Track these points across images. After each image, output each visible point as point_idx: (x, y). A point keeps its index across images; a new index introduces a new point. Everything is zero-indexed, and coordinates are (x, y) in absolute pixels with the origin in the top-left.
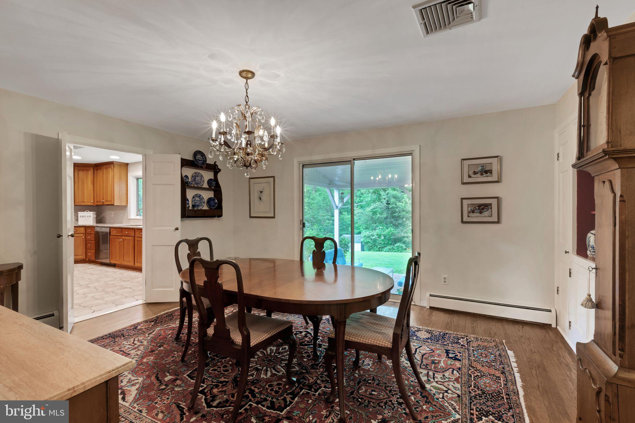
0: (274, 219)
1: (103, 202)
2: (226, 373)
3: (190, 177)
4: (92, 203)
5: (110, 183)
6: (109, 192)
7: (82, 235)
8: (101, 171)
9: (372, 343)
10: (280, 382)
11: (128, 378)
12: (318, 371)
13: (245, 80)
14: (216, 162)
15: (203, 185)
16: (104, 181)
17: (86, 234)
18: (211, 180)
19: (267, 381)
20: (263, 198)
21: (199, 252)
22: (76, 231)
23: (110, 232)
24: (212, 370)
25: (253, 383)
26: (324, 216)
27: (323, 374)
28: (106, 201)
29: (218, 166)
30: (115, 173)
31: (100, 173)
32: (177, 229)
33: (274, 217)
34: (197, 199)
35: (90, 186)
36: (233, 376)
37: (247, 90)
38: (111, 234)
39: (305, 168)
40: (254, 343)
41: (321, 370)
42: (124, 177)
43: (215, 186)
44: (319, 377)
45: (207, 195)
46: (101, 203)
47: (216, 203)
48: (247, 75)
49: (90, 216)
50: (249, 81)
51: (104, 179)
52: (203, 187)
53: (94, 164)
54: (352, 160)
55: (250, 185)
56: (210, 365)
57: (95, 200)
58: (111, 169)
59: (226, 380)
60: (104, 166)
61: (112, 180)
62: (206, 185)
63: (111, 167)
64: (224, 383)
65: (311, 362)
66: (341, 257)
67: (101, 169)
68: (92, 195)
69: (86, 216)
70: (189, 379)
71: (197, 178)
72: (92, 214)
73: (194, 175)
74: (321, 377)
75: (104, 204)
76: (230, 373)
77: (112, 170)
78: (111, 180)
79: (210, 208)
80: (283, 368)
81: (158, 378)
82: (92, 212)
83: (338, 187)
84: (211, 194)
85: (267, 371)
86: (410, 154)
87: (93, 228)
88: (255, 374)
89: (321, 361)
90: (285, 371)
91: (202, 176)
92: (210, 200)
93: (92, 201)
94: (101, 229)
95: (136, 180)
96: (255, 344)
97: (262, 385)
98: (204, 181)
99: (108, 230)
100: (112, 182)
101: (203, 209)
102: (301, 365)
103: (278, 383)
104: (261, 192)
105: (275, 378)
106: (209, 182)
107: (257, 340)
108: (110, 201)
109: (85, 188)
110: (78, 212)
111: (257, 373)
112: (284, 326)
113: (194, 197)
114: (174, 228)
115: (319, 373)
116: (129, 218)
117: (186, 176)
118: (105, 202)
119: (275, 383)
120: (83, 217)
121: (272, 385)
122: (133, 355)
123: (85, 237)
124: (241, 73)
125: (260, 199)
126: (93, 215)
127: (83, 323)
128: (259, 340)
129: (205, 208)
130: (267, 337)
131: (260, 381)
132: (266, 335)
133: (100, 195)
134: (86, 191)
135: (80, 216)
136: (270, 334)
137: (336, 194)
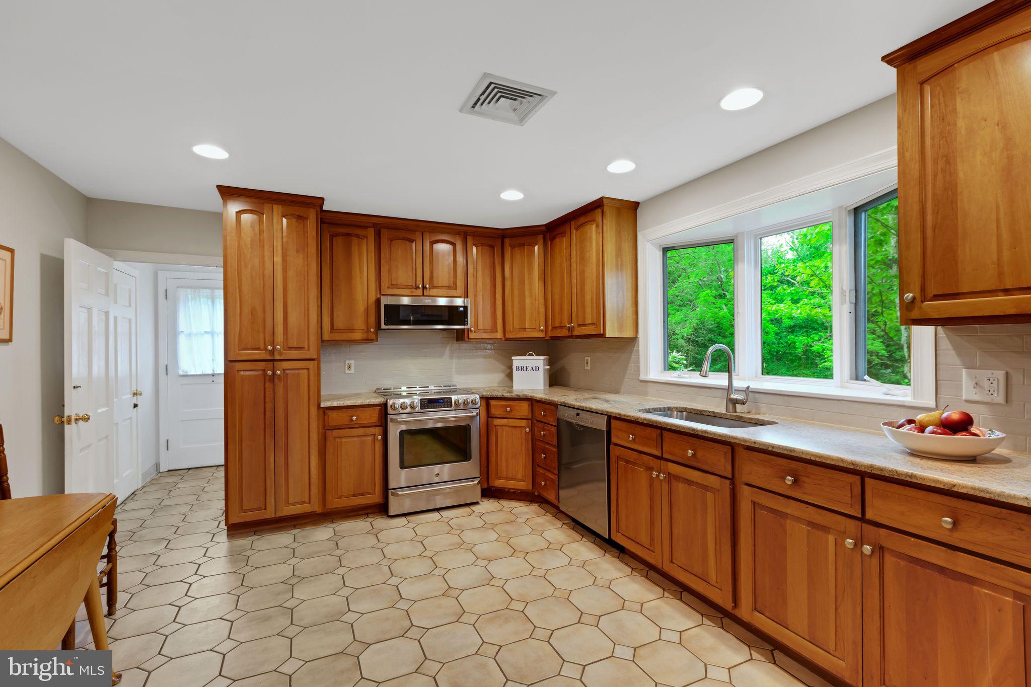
1: (571, 329)
4: (542, 331)
5: (591, 270)
6: (588, 298)
7: (524, 424)
8: (565, 240)
16: (574, 265)
17: (533, 420)
22: (511, 411)
23: (609, 432)
28: (579, 325)
30: (605, 235)
31: (562, 244)
35: (537, 285)
38: (614, 440)
42: (627, 247)
46: (565, 333)
49: (537, 369)
51: (574, 260)
53: (545, 225)
57: (550, 322)
58: (594, 227)
60: (573, 223)
61: (598, 261)
63: (594, 221)
67: (563, 234)
68: (542, 310)
69: (529, 368)
72: (542, 361)
75: (576, 333)
77: (597, 226)
78: (594, 260)
82: (542, 357)
87: (553, 408)
93: (542, 328)
94: (578, 414)
95: (659, 254)
99: (601, 424)
100: (598, 265)
108: (593, 324)
109: (527, 293)
110: (513, 358)
116: (642, 377)
118: (576, 327)
120: (522, 369)
123: (532, 430)
126: (544, 365)
133: (561, 309)
134: (528, 301)
135: (517, 368)
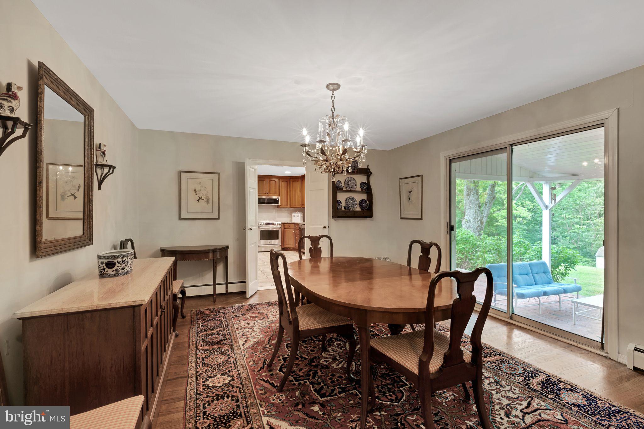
0: (420, 220)
2: (311, 352)
3: (343, 182)
7: (293, 230)
9: (401, 362)
10: (343, 376)
11: (256, 333)
12: (385, 381)
13: (331, 92)
14: (368, 166)
15: (355, 188)
17: (295, 229)
18: (363, 183)
19: (335, 370)
20: (412, 199)
21: (320, 248)
22: (290, 227)
24: (304, 347)
25: (323, 367)
26: (571, 219)
27: (386, 386)
29: (369, 170)
32: (325, 227)
33: (421, 219)
34: (350, 201)
35: (299, 193)
36: (313, 356)
37: (333, 101)
39: (454, 163)
40: (303, 328)
41: (388, 382)
43: (367, 188)
44: (380, 387)
45: (359, 197)
47: (367, 205)
48: (334, 87)
49: (299, 216)
50: (335, 92)
52: (356, 190)
54: (508, 146)
55: (400, 186)
56: (306, 343)
59: (307, 357)
62: (358, 188)
64: (303, 359)
65: (386, 371)
66: (543, 273)
69: (297, 216)
70: (286, 347)
71: (350, 183)
73: (346, 180)
74: (382, 388)
76: (314, 353)
79: (361, 210)
80: (356, 366)
81: (270, 339)
82: (300, 212)
83: (547, 179)
84: (364, 197)
85: (341, 362)
86: (601, 125)
88: (330, 361)
89: (396, 374)
90: (355, 369)
91: (354, 180)
92: (362, 202)
96: (305, 329)
97: (327, 371)
98: (356, 185)
101: (356, 210)
102: (374, 369)
103: (340, 376)
104: (410, 192)
105: (341, 371)
106: (362, 185)
107: (308, 326)
110: (292, 213)
111: (331, 362)
112: (340, 322)
113: (346, 200)
114: (323, 227)
115: (383, 383)
117: (339, 182)
119: (338, 375)
121: (335, 375)
122: (270, 319)
123: (294, 232)
124: (328, 86)
125: (410, 200)
126: (301, 215)
127: (263, 291)
128: (309, 327)
129: (358, 209)
130: (318, 327)
131: (328, 369)
132: (318, 325)
134: (296, 197)
135: (294, 216)
136: (323, 326)
137: (546, 189)
